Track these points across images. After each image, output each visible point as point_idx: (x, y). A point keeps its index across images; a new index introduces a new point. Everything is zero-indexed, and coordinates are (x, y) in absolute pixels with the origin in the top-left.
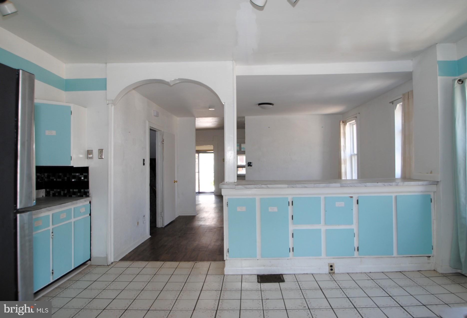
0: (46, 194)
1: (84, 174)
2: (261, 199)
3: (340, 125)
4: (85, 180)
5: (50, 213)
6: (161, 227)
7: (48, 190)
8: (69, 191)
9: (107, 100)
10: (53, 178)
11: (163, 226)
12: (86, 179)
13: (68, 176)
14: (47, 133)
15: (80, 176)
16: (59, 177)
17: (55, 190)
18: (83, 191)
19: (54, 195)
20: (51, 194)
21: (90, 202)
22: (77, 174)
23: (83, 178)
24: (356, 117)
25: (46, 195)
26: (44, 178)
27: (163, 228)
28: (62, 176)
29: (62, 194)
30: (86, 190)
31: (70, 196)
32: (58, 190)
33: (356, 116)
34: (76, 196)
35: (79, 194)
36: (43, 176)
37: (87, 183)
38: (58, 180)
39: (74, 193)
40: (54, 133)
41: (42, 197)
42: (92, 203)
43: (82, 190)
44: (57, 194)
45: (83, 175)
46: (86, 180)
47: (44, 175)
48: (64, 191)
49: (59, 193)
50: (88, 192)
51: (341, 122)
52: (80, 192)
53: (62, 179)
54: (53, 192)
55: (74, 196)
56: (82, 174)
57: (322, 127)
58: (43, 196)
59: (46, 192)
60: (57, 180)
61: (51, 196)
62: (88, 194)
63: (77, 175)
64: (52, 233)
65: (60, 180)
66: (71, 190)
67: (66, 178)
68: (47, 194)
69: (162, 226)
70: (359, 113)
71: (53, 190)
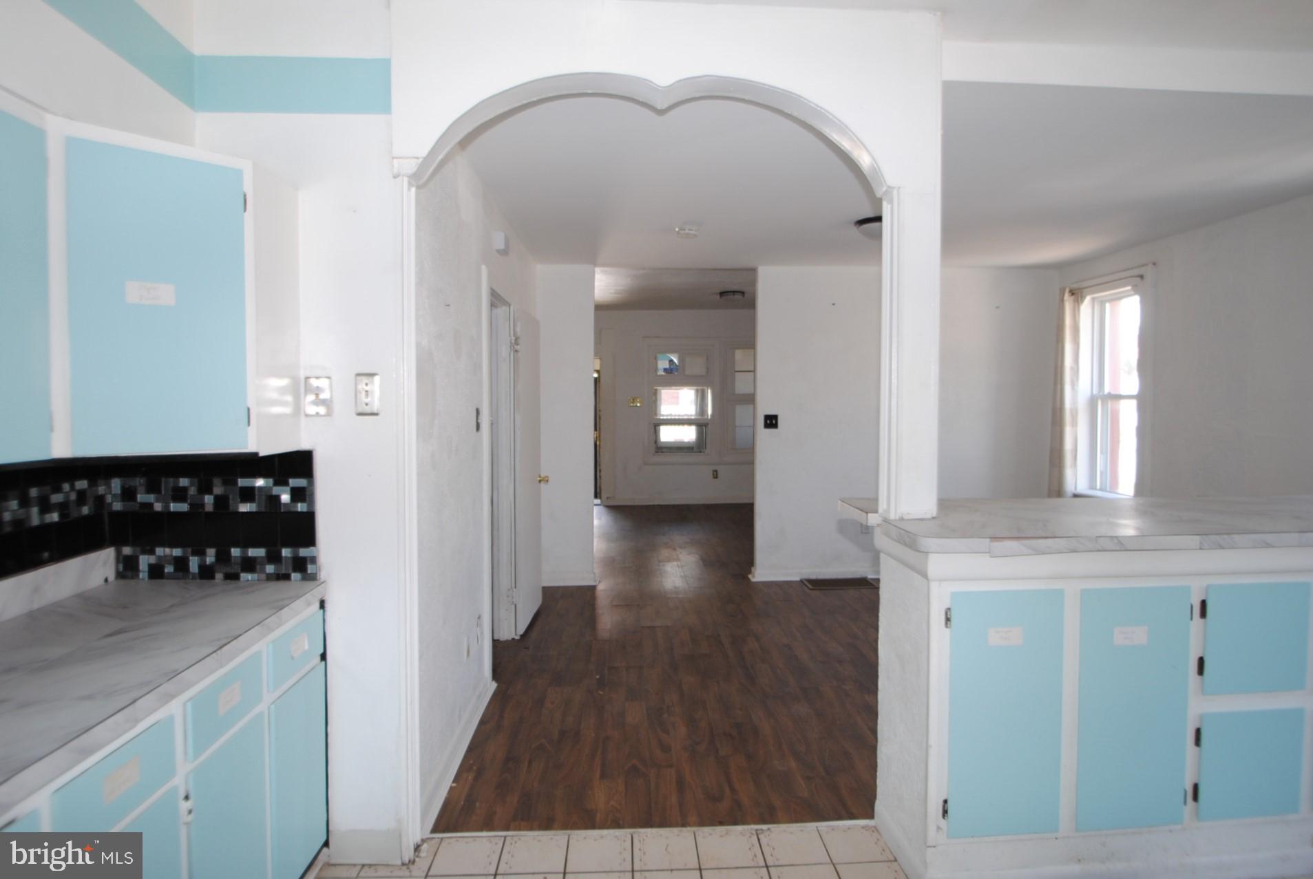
0: (121, 567)
1: (294, 482)
2: (1084, 592)
3: (1062, 300)
4: (299, 510)
5: (175, 708)
6: (510, 638)
7: (127, 550)
8: (223, 557)
9: (393, 158)
10: (150, 498)
11: (516, 635)
12: (299, 505)
13: (218, 490)
14: (134, 292)
15: (276, 490)
16: (180, 495)
17: (160, 551)
18: (289, 555)
19: (156, 572)
20: (141, 568)
21: (322, 605)
22: (260, 482)
23: (285, 498)
24: (1141, 277)
25: (120, 575)
26: (109, 499)
27: (518, 640)
28: (192, 491)
29: (191, 570)
30: (303, 552)
31: (232, 577)
32: (177, 552)
33: (1140, 273)
34: (255, 576)
35: (270, 569)
36: (101, 490)
37: (309, 519)
38: (173, 507)
39: (250, 565)
40: (166, 294)
41: (102, 582)
42: (328, 606)
43: (286, 552)
44: (169, 569)
45: (286, 484)
46: (301, 507)
47: (109, 487)
48: (201, 553)
49: (181, 565)
50: (313, 560)
51: (1067, 290)
52: (274, 557)
53: (189, 504)
54: (152, 559)
55: (249, 576)
56: (281, 482)
57: (997, 307)
58: (106, 580)
59: (119, 558)
60: (169, 506)
61: (141, 575)
62: (310, 569)
63: (260, 488)
64: (187, 798)
65: (183, 507)
66: (235, 552)
67: (209, 500)
68: (127, 568)
69: (513, 636)
70: (1154, 264)
71: (152, 552)
